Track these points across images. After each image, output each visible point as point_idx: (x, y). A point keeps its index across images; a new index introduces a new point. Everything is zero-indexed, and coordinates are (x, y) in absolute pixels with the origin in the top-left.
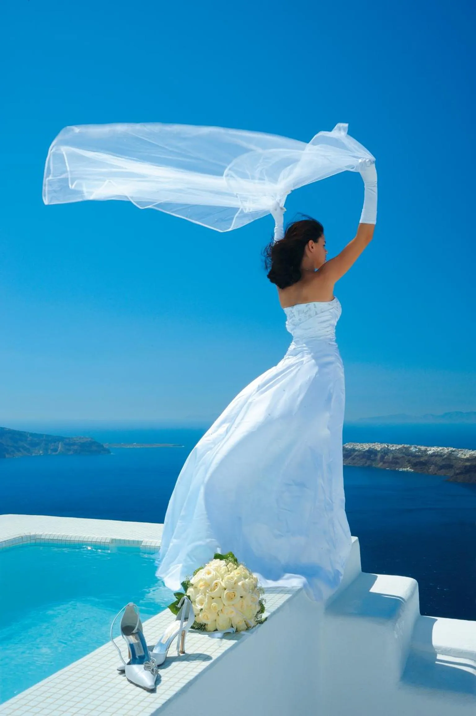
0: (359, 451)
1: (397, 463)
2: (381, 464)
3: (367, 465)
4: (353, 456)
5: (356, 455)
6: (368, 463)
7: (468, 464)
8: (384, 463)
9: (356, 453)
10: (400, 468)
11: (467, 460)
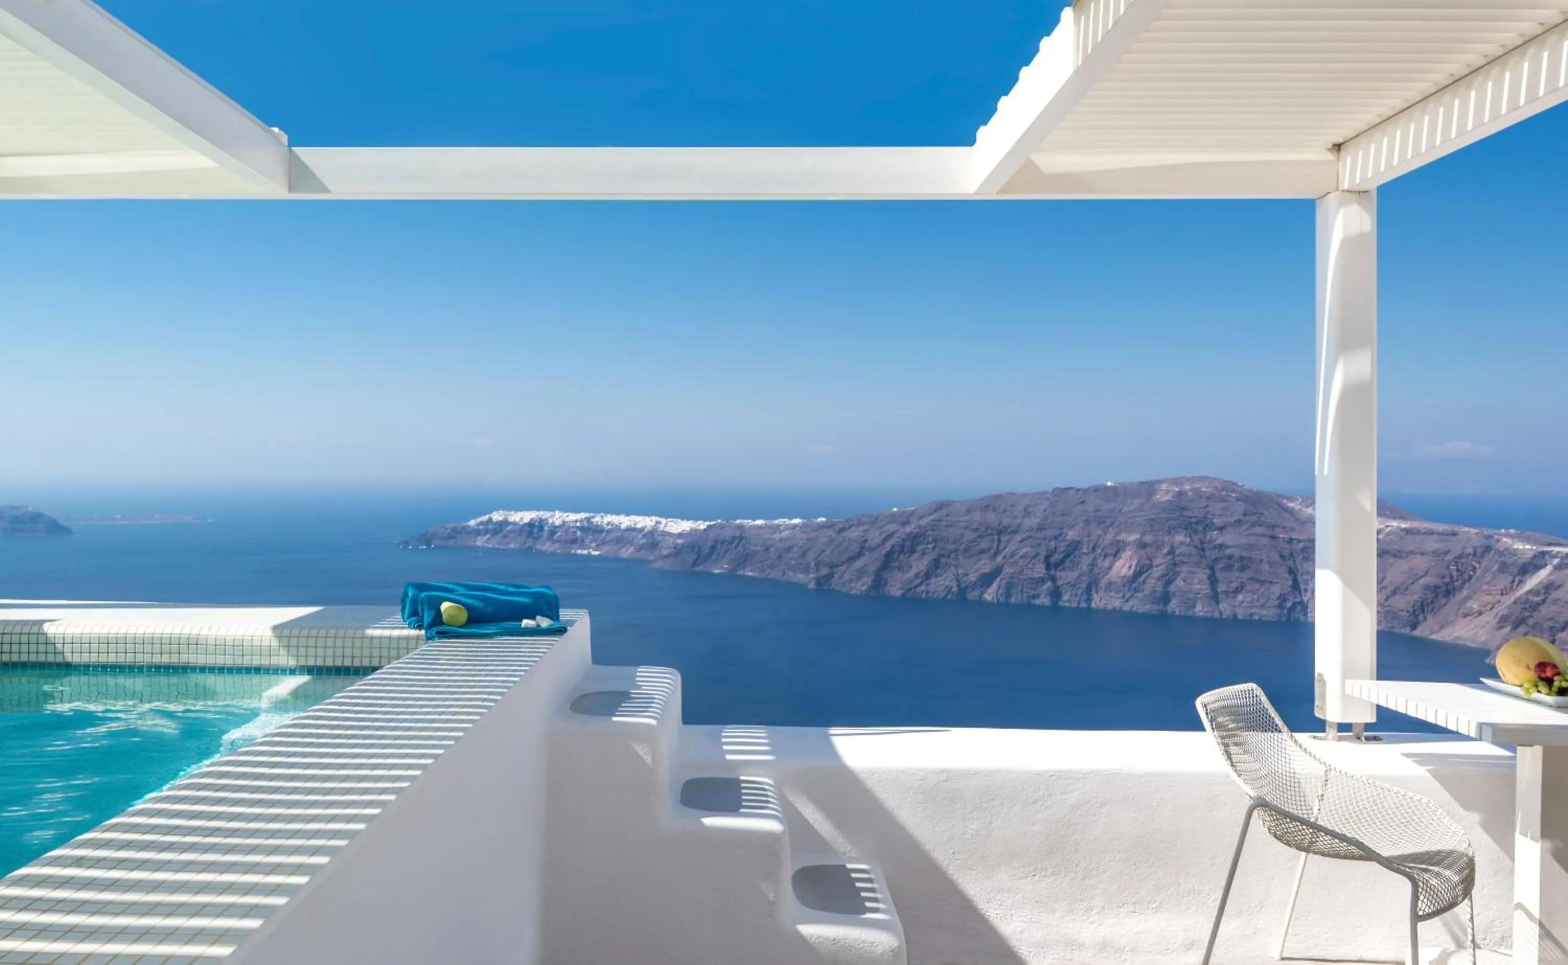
0: (515, 523)
1: (574, 541)
2: (548, 544)
3: (527, 545)
4: (504, 533)
5: (508, 531)
6: (529, 543)
7: (680, 541)
8: (553, 543)
9: (509, 528)
10: (578, 549)
11: (681, 535)
